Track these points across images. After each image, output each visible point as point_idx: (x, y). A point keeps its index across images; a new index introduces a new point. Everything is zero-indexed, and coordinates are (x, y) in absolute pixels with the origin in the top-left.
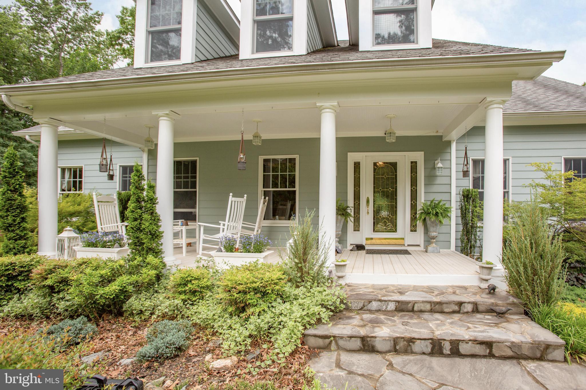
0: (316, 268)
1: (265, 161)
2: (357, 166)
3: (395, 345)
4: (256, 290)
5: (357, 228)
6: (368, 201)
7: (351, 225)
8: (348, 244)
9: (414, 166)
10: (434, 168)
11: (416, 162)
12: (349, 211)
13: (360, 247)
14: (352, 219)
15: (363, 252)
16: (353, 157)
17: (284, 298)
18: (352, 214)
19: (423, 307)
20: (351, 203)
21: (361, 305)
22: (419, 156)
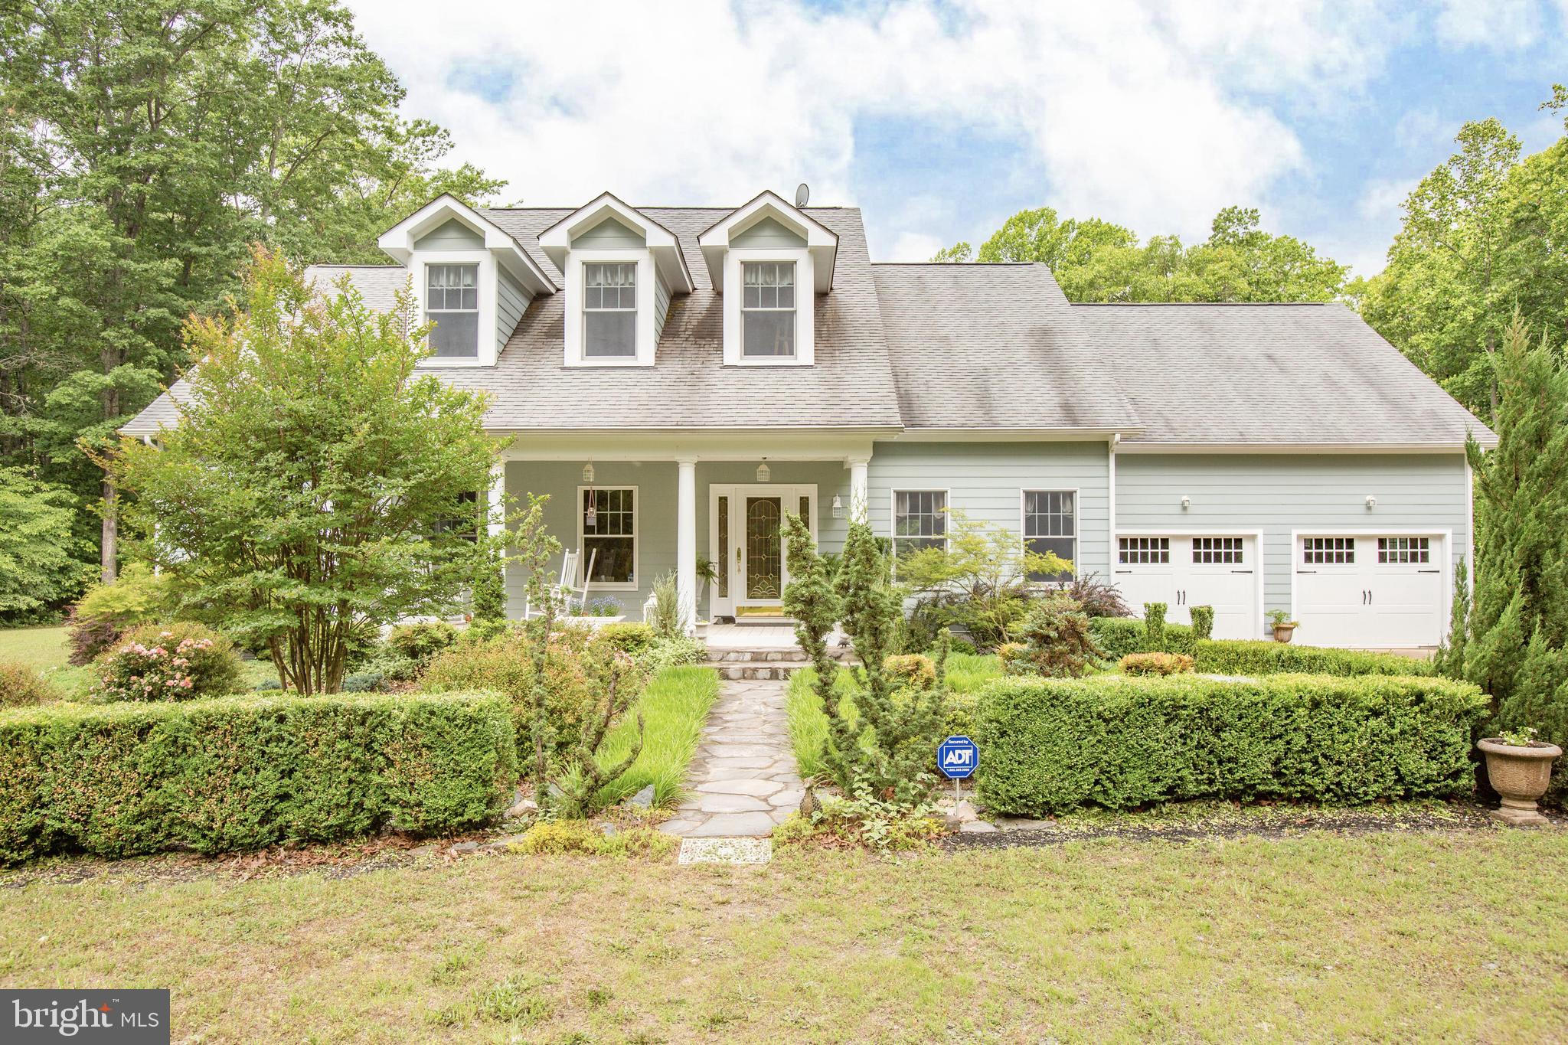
0: (678, 627)
1: (587, 493)
2: (723, 501)
3: (744, 673)
4: (633, 638)
5: (724, 594)
6: (739, 555)
7: (715, 588)
8: (712, 616)
9: (804, 503)
10: (831, 507)
11: (807, 498)
12: (711, 569)
13: (728, 620)
14: (717, 580)
15: (731, 626)
16: (717, 490)
17: (653, 646)
18: (717, 572)
19: (774, 656)
20: (714, 557)
21: (720, 657)
22: (811, 490)
